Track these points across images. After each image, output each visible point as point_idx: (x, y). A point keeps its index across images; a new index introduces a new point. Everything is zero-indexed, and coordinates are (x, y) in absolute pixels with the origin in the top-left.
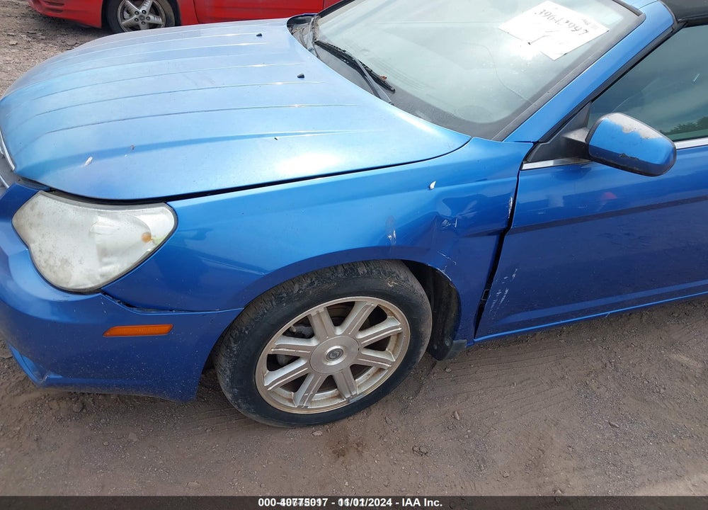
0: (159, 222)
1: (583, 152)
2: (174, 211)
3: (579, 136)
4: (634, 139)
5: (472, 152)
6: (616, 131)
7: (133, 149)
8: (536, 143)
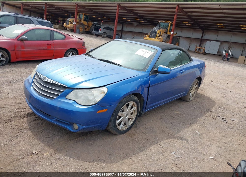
0: (105, 90)
1: (157, 72)
2: (107, 87)
3: (156, 69)
4: (164, 68)
5: (142, 74)
6: (162, 68)
7: (91, 80)
8: (150, 71)
